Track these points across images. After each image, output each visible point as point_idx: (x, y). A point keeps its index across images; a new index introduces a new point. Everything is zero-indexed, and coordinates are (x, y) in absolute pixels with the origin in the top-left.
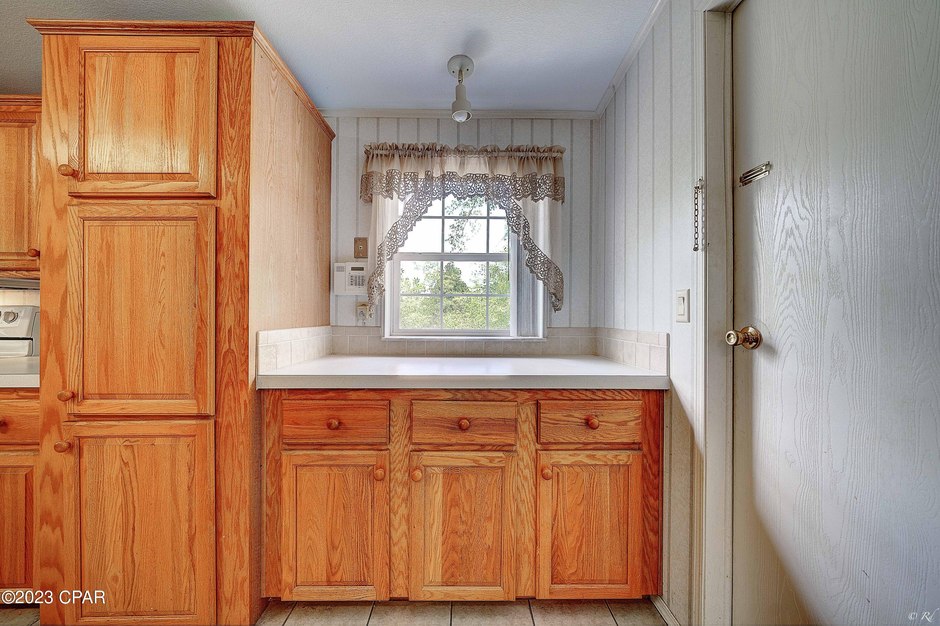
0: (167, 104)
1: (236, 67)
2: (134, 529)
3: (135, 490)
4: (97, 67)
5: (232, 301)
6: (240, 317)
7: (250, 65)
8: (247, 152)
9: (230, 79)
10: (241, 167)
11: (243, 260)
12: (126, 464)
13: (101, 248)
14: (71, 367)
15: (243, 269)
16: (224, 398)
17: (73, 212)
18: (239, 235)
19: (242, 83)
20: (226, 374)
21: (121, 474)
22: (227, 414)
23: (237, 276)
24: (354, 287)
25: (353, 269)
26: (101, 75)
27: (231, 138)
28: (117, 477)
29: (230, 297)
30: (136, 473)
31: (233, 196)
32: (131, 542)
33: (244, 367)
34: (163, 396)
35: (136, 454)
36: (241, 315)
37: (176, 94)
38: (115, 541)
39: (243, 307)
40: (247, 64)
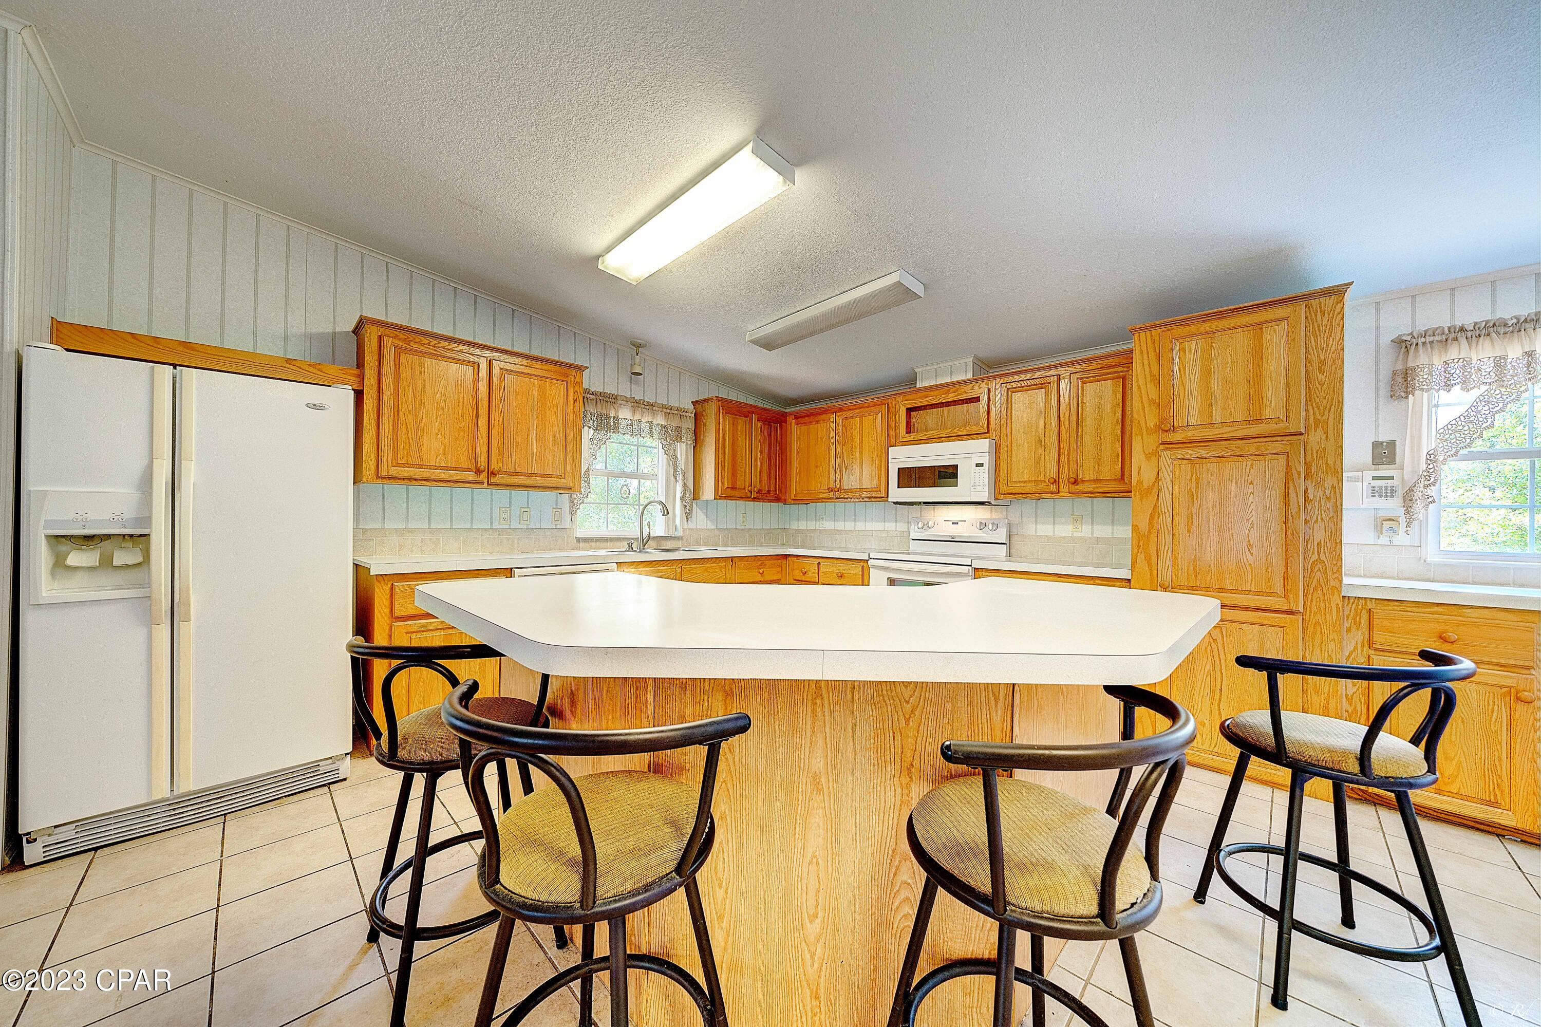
0: (1255, 366)
1: (1325, 322)
2: (1221, 690)
3: (1223, 661)
4: (1187, 350)
5: (1322, 519)
6: (1331, 532)
7: (1342, 318)
8: (1340, 393)
9: (1318, 334)
10: (1333, 407)
11: (1336, 484)
12: (1215, 640)
13: (1191, 480)
14: (1164, 565)
15: (1335, 493)
16: (1312, 600)
17: (1166, 455)
18: (1331, 462)
19: (1333, 335)
20: (1315, 580)
21: (1209, 648)
22: (1315, 613)
23: (1329, 499)
24: (1377, 499)
25: (1374, 478)
26: (1191, 355)
27: (1320, 383)
28: (1206, 648)
29: (1319, 516)
30: (1224, 648)
31: (1322, 431)
32: (1218, 699)
33: (1336, 575)
34: (1250, 592)
35: (1224, 633)
36: (1333, 532)
37: (1264, 357)
38: (1203, 696)
39: (1336, 524)
40: (1339, 318)
